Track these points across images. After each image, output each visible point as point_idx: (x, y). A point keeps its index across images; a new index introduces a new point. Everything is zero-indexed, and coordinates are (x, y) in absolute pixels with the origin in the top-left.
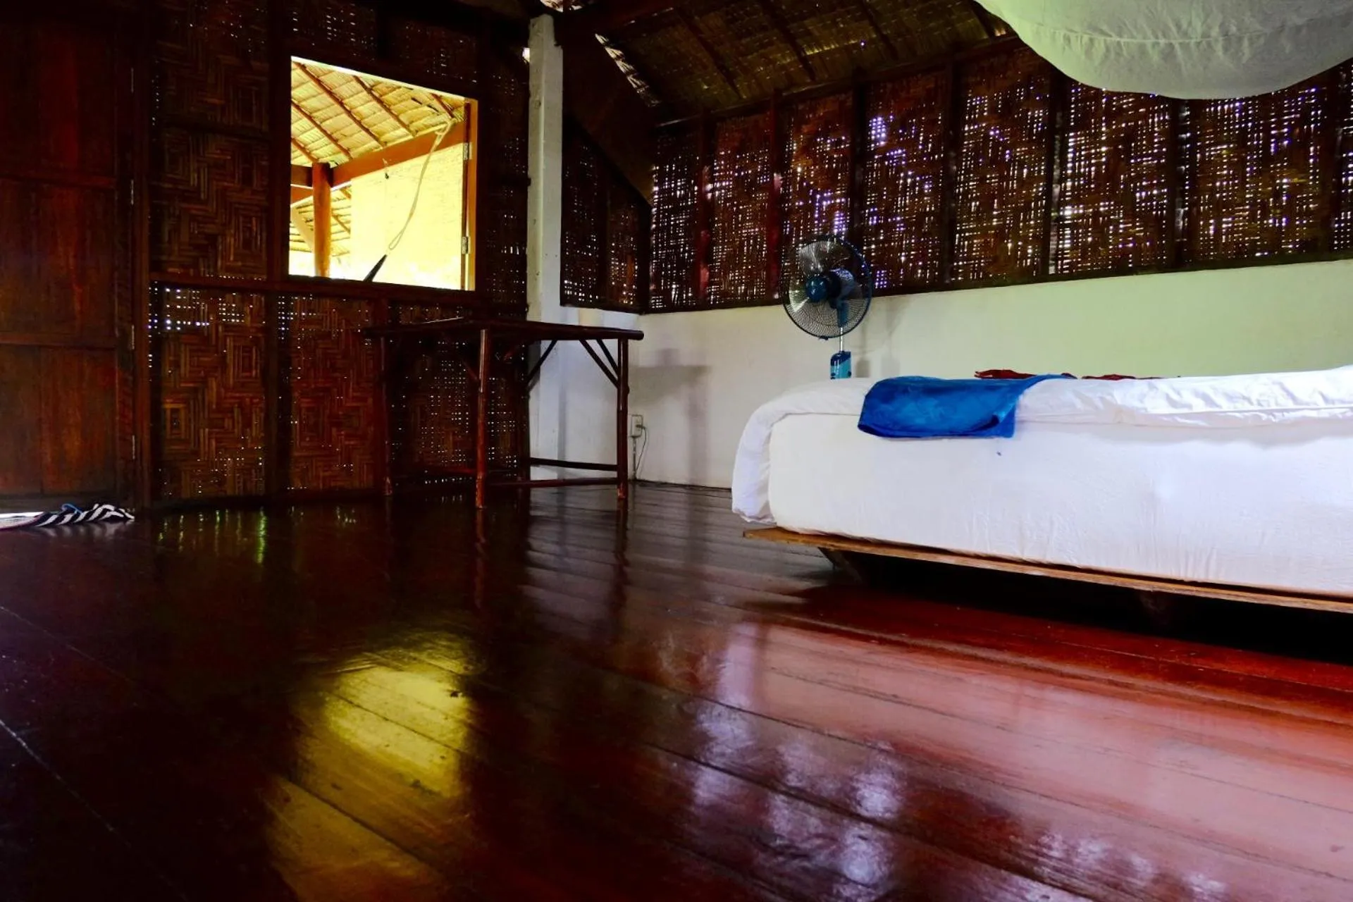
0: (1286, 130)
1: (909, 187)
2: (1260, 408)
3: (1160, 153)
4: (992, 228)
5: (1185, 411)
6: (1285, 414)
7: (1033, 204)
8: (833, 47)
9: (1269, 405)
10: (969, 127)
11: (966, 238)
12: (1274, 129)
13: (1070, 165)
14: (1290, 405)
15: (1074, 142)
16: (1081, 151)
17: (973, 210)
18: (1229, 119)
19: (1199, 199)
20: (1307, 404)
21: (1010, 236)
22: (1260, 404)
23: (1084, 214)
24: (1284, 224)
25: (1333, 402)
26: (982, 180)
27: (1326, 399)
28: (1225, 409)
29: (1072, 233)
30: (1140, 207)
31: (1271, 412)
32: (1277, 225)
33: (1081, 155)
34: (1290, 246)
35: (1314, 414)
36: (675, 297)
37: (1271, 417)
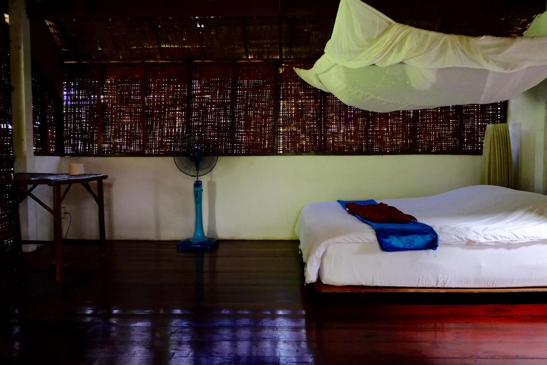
0: (352, 112)
1: (213, 112)
2: (509, 240)
3: (313, 113)
4: (251, 132)
5: (490, 241)
6: (516, 241)
7: (267, 125)
8: (176, 46)
9: (512, 239)
10: (239, 91)
11: (240, 135)
12: (349, 111)
13: (281, 112)
14: (517, 239)
15: (282, 104)
16: (285, 108)
17: (242, 124)
18: (335, 105)
19: (327, 131)
20: (521, 238)
21: (259, 136)
22: (509, 239)
23: (287, 131)
24: (353, 142)
25: (527, 238)
26: (246, 113)
27: (525, 237)
28: (500, 240)
29: (283, 137)
30: (307, 131)
31: (512, 241)
32: (351, 142)
33: (285, 110)
34: (355, 149)
35: (523, 241)
36: (81, 148)
37: (512, 242)
